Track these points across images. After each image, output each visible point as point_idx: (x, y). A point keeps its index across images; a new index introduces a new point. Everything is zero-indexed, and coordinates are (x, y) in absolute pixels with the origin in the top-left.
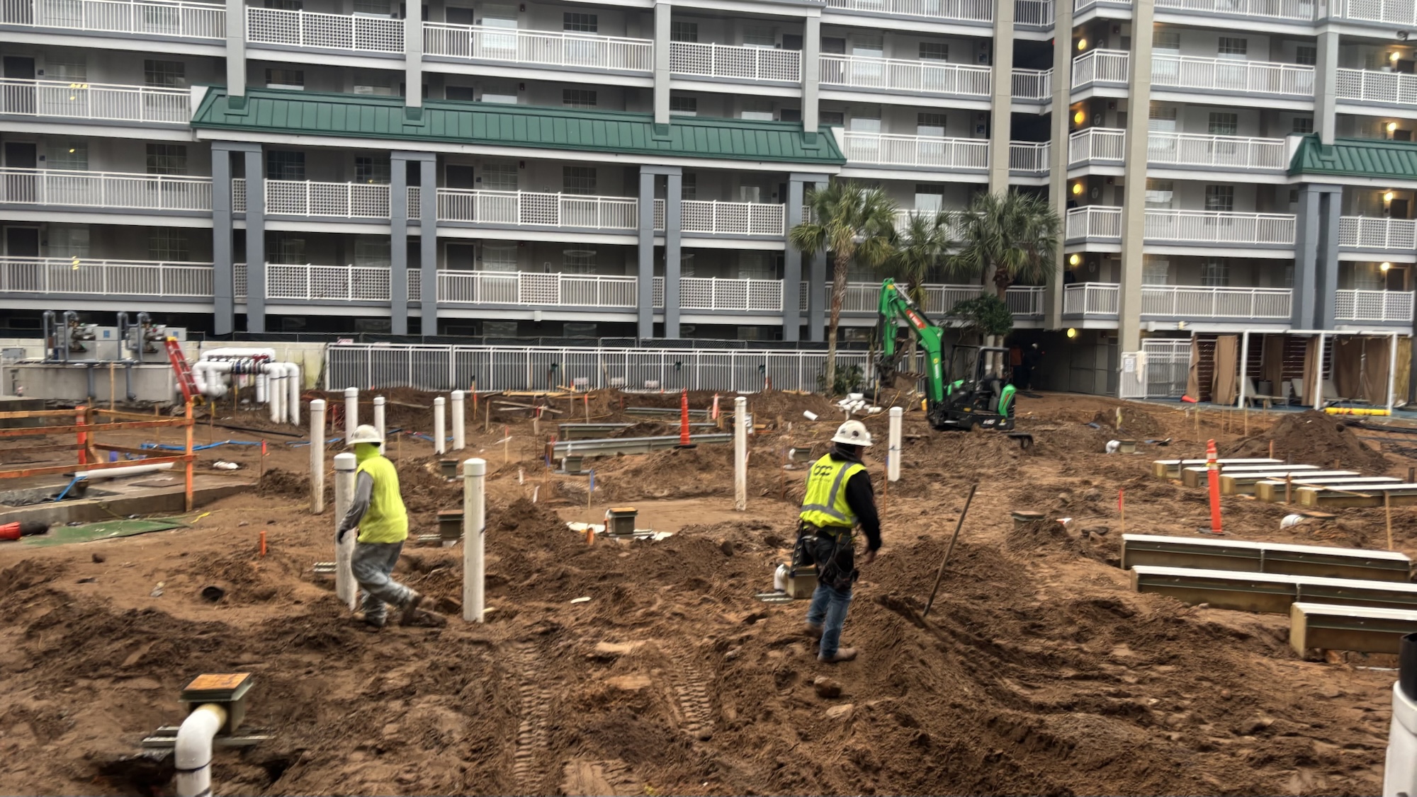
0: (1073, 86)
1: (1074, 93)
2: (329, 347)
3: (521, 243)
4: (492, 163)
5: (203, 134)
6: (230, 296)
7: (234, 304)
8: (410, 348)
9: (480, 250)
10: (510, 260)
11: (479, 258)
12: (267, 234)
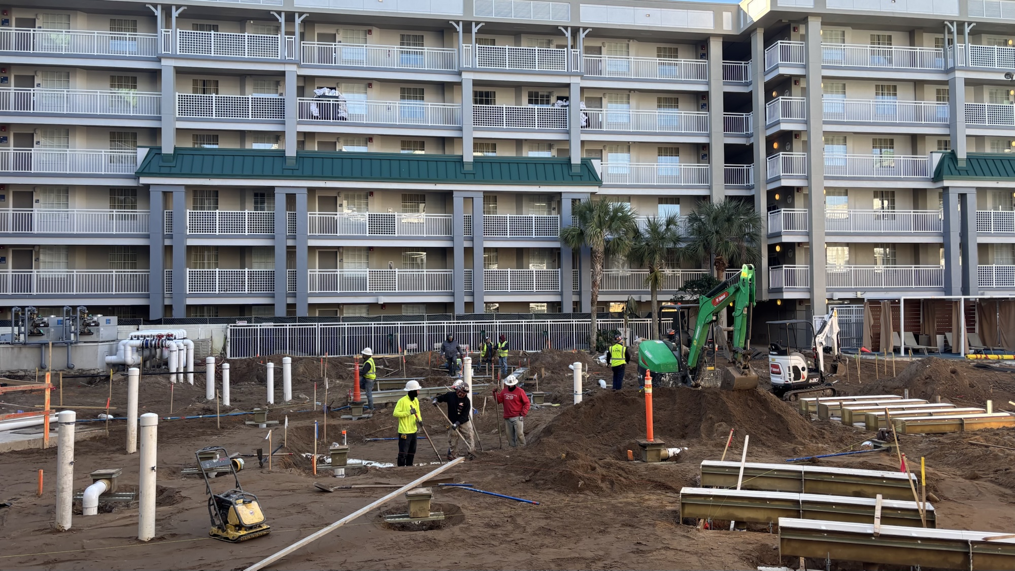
0: (767, 124)
1: (768, 127)
2: (230, 327)
3: (370, 249)
4: (350, 193)
5: (144, 180)
6: (161, 292)
7: (164, 298)
8: (288, 326)
9: (342, 254)
10: (364, 261)
11: (341, 260)
12: (189, 248)
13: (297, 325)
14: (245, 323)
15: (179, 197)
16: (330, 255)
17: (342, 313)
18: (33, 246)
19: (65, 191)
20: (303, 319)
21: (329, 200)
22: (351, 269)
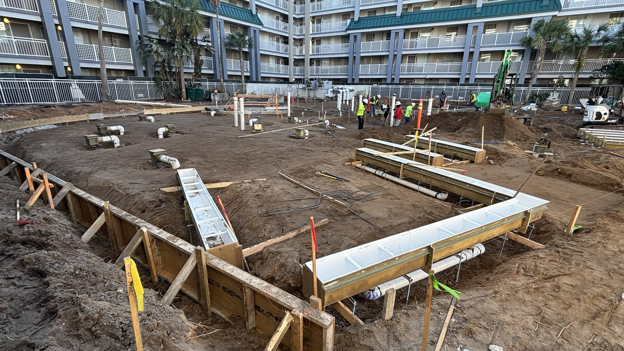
2: (371, 86)
3: (429, 54)
4: (424, 30)
5: (348, 32)
6: (351, 73)
7: (352, 76)
8: (390, 86)
9: (417, 57)
10: (426, 60)
11: (417, 60)
12: (362, 57)
13: (394, 86)
14: (376, 85)
15: (359, 37)
16: (413, 58)
17: (414, 82)
18: (320, 58)
19: (329, 38)
20: (396, 84)
21: (415, 34)
22: (421, 63)
